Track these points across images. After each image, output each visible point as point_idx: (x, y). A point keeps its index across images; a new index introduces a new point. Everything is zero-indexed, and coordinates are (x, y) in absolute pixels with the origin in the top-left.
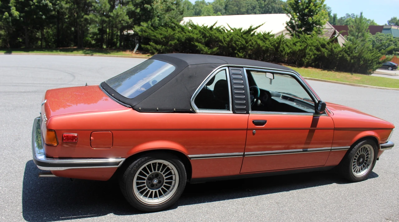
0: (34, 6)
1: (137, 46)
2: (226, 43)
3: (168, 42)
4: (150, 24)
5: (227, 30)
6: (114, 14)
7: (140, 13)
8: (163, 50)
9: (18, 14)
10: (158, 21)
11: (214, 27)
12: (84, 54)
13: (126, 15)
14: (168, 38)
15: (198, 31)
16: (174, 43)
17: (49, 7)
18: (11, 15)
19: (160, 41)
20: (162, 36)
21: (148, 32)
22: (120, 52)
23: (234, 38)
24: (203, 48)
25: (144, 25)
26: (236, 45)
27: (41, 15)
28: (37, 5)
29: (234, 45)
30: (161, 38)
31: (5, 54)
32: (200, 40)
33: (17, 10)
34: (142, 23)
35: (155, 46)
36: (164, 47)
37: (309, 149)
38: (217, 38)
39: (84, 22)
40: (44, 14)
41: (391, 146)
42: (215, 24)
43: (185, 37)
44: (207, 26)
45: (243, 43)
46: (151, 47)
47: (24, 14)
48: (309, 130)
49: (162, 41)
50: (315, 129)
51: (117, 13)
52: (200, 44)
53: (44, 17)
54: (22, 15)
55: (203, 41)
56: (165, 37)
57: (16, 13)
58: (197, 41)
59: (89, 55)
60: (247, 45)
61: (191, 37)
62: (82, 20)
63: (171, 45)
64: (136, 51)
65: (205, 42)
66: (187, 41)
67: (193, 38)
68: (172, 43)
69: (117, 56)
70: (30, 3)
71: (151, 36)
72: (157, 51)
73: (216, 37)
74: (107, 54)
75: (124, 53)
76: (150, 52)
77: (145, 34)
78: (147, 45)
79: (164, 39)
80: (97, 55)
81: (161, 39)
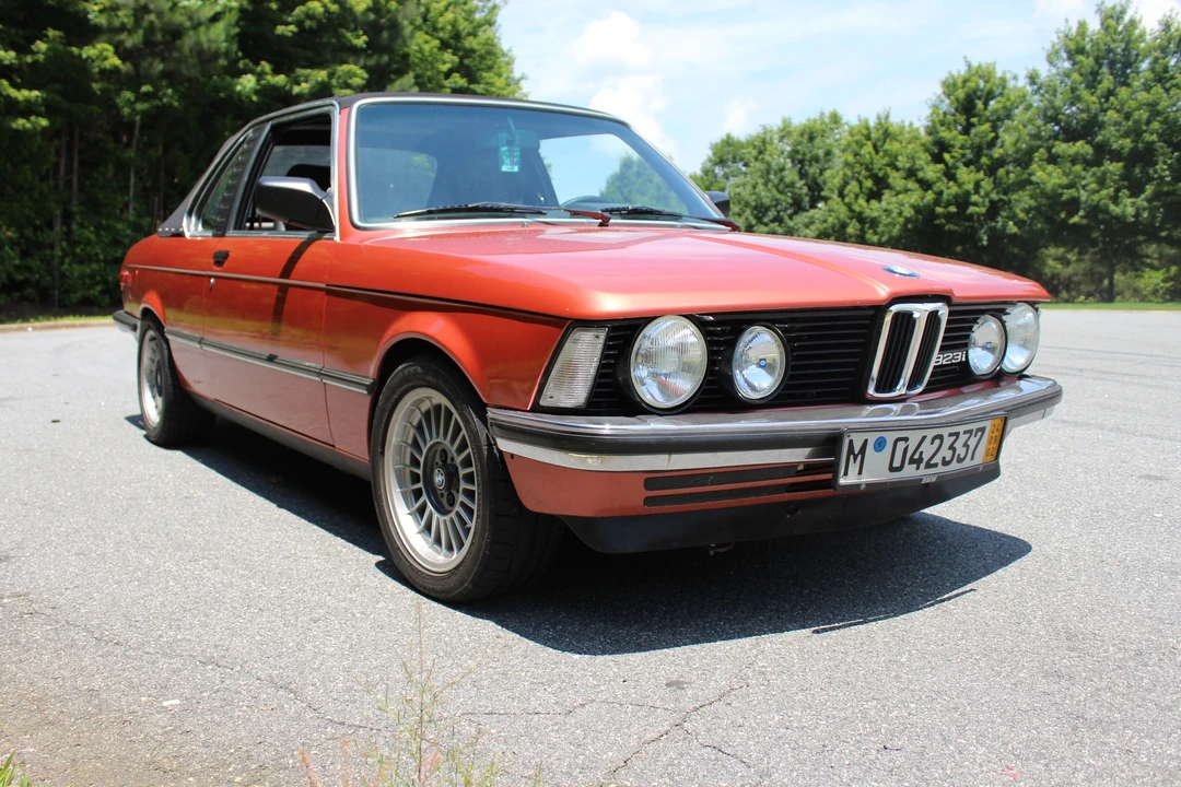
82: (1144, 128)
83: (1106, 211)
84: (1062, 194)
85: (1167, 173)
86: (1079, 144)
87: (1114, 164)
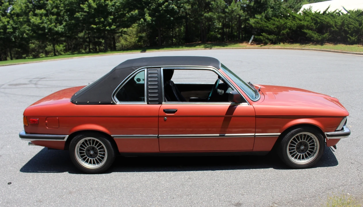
0: (163, 11)
1: (252, 38)
2: (337, 28)
3: (279, 32)
4: (264, 15)
5: (342, 13)
6: (229, 10)
7: (255, 6)
8: (275, 39)
9: (150, 19)
10: (271, 12)
11: (327, 12)
12: (204, 48)
13: (240, 10)
14: (280, 28)
15: (310, 18)
16: (286, 32)
17: (175, 10)
18: (145, 20)
19: (273, 31)
20: (274, 26)
21: (261, 24)
22: (237, 44)
23: (346, 21)
24: (313, 35)
25: (258, 16)
26: (349, 29)
27: (168, 17)
28: (165, 10)
29: (346, 29)
30: (273, 28)
31: (141, 52)
32: (311, 27)
33: (150, 15)
34: (256, 16)
35: (267, 37)
36: (275, 37)
37: (226, 135)
38: (328, 23)
39: (204, 19)
40: (171, 16)
41: (347, 134)
42: (327, 9)
43: (296, 26)
44: (320, 12)
45: (356, 26)
46: (263, 38)
47: (155, 18)
48: (224, 117)
49: (275, 30)
50: (231, 117)
51: (232, 9)
52: (310, 31)
53: (172, 18)
54: (154, 19)
55: (314, 28)
56: (278, 27)
57: (149, 18)
58: (308, 28)
59: (208, 49)
60: (360, 28)
61: (301, 25)
62: (203, 18)
63: (283, 34)
64: (252, 42)
65: (316, 28)
66: (298, 29)
67: (304, 25)
68: (284, 32)
69: (232, 48)
70: (160, 9)
71: (264, 27)
72: (270, 41)
73: (326, 22)
74: (224, 46)
75: (241, 45)
76: (264, 42)
77: (258, 26)
78: (259, 36)
79: (276, 29)
80: (215, 48)
81: (273, 30)
82: (59, 5)
83: (53, 30)
84: (40, 25)
85: (68, 18)
86: (43, 10)
87: (54, 16)
